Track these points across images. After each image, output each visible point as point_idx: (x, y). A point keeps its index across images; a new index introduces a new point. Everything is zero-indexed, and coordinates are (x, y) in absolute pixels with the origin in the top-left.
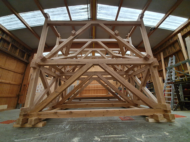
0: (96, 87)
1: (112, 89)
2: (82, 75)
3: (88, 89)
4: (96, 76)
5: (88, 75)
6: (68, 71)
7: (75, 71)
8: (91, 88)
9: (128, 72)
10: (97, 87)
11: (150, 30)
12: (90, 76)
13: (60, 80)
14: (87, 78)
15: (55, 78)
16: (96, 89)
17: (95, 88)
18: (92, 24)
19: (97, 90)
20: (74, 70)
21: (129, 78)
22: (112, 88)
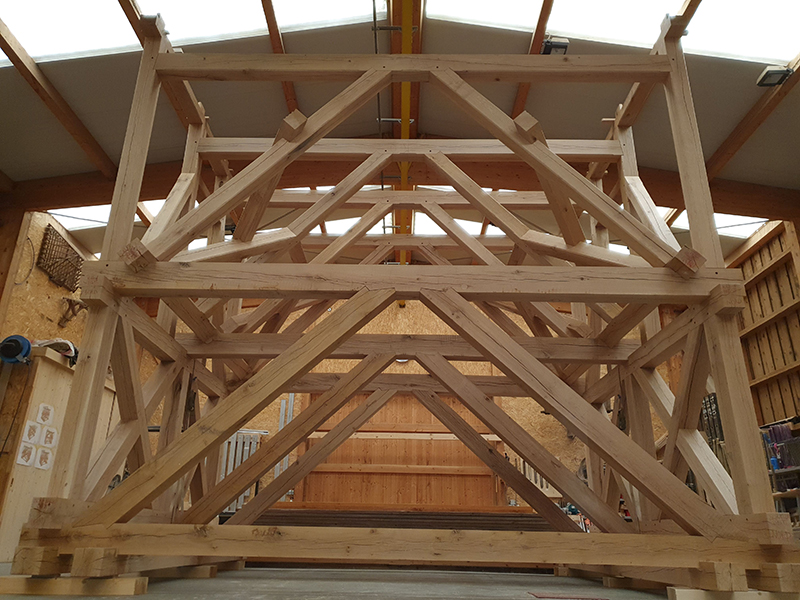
0: (414, 453)
1: (537, 470)
2: (327, 354)
3: (356, 467)
4: (414, 368)
5: (363, 357)
6: (240, 329)
7: (280, 332)
8: (383, 459)
9: (615, 346)
10: (424, 454)
11: (761, 84)
12: (374, 360)
13: (192, 379)
14: (356, 373)
15: (172, 369)
16: (414, 467)
17: (406, 460)
18: (393, 74)
19: (424, 481)
20: (274, 321)
21: (622, 385)
22: (530, 464)
